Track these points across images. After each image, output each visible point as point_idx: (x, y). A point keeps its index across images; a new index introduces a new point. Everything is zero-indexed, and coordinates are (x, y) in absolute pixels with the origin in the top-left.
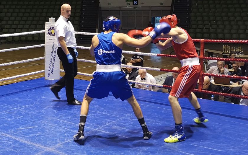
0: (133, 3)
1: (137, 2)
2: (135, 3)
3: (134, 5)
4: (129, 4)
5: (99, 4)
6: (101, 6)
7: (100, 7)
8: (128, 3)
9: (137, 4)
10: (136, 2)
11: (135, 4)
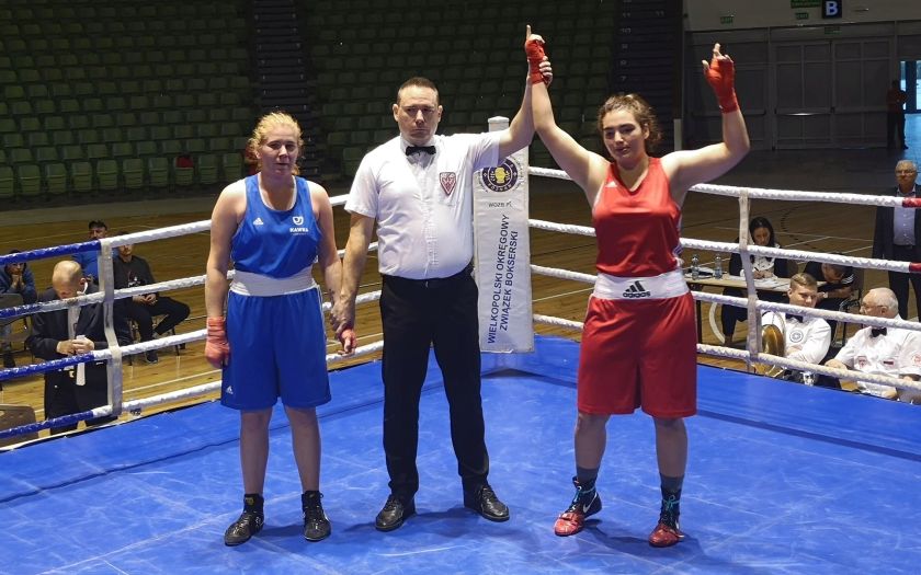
0: (820, 9)
1: (839, 7)
2: (828, 8)
3: (824, 16)
4: (805, 16)
5: (685, 21)
6: (693, 29)
7: (689, 33)
8: (803, 10)
9: (839, 15)
10: (834, 7)
11: (828, 13)
